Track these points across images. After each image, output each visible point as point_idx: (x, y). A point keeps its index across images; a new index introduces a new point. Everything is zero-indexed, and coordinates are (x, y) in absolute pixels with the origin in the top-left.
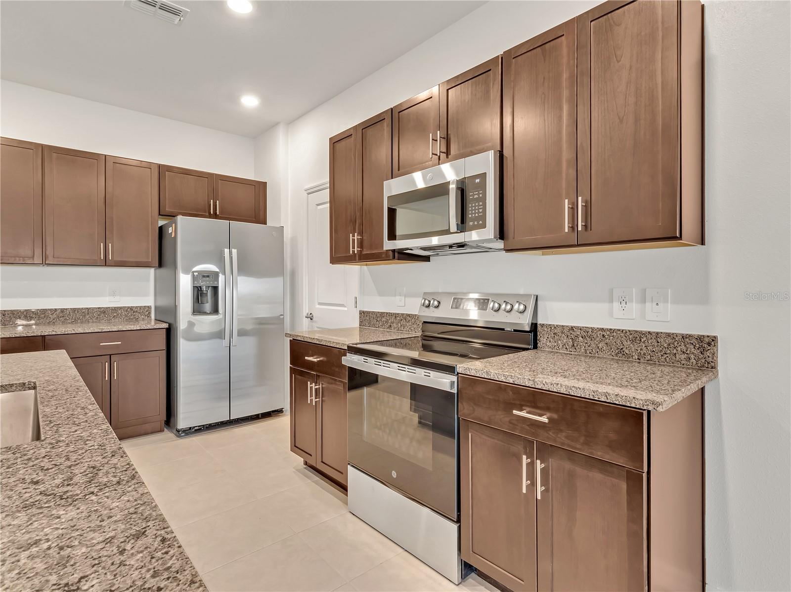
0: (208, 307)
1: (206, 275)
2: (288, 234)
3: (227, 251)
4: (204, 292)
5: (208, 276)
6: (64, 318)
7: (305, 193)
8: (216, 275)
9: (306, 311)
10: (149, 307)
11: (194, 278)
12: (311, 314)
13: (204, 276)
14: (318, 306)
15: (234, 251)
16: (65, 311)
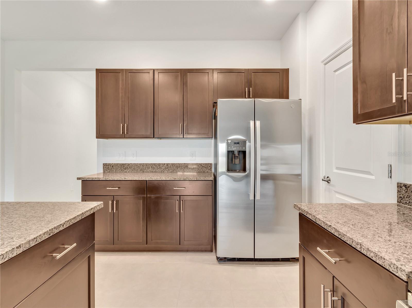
0: (238, 167)
1: (237, 143)
2: (305, 106)
3: (252, 123)
4: (236, 155)
5: (238, 143)
6: (168, 169)
7: (322, 65)
8: (244, 142)
9: (322, 174)
10: (211, 164)
11: (228, 145)
12: (328, 177)
13: (235, 143)
14: (335, 171)
15: (258, 123)
16: (169, 165)
